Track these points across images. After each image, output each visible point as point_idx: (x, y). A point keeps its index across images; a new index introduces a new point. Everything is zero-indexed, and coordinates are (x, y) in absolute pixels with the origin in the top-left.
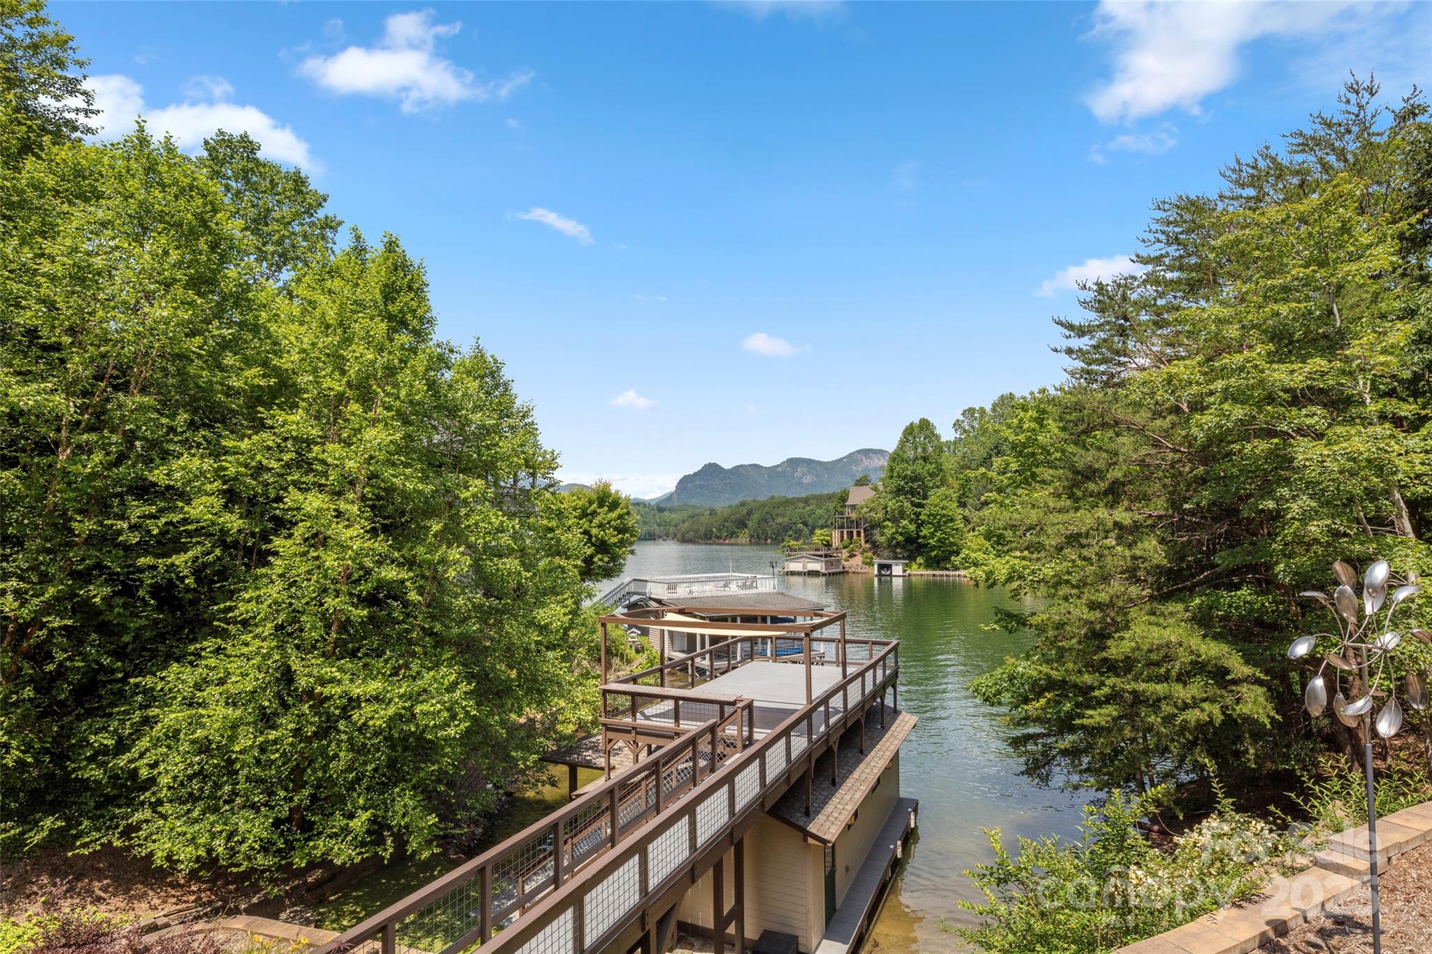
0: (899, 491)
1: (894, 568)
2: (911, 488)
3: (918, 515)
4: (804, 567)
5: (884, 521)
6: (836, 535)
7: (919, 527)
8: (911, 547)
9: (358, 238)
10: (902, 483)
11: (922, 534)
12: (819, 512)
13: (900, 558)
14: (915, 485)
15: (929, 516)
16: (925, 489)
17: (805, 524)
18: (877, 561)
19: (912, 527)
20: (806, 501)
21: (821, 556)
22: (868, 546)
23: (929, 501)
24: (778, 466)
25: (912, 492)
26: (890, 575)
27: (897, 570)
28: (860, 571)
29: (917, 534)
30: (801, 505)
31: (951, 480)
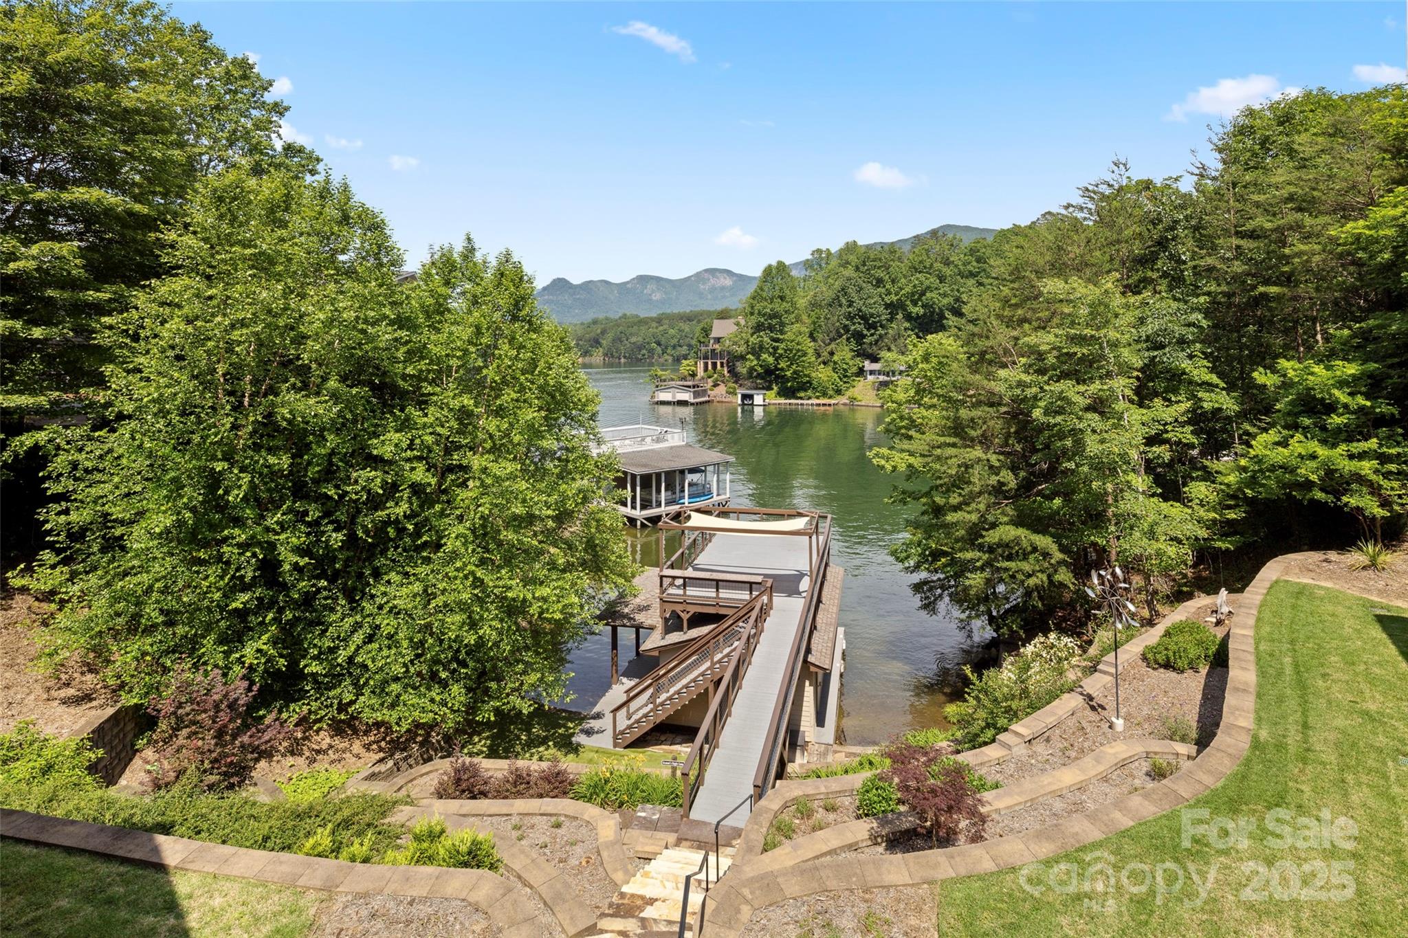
0: (758, 328)
1: (755, 397)
2: (770, 324)
3: (776, 349)
4: (674, 396)
5: (747, 354)
6: (701, 365)
7: (776, 360)
8: (769, 377)
9: (469, 239)
10: (762, 320)
11: (779, 366)
12: (672, 332)
13: (760, 389)
14: (774, 321)
15: (786, 350)
16: (782, 324)
17: (659, 344)
18: (740, 392)
19: (771, 360)
20: (659, 320)
21: (690, 387)
22: (730, 376)
23: (785, 337)
24: (627, 283)
25: (771, 328)
26: (752, 404)
27: (758, 399)
28: (724, 400)
29: (776, 366)
30: (654, 324)
31: (804, 317)
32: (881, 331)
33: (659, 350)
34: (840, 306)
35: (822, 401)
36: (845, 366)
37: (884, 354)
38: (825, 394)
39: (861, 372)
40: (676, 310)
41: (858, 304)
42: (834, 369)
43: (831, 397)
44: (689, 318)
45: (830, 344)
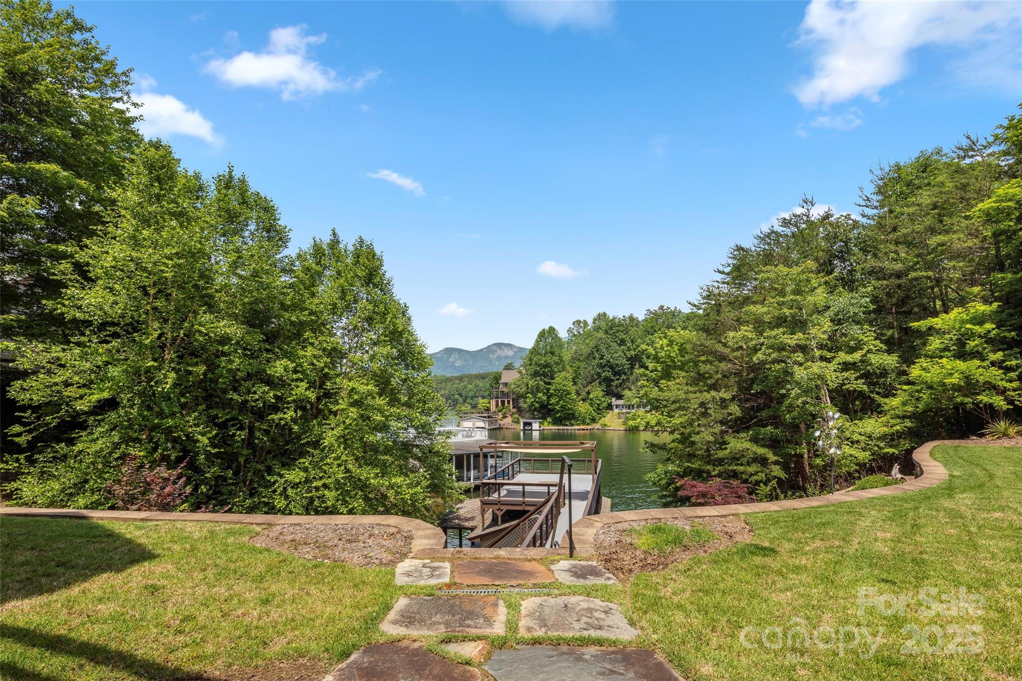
0: (536, 374)
1: (533, 424)
2: (544, 372)
3: (548, 390)
4: (474, 424)
5: (527, 393)
6: (493, 402)
7: (548, 398)
8: (544, 411)
9: (334, 234)
10: (538, 369)
11: (551, 402)
12: (470, 386)
13: (536, 419)
14: (546, 370)
15: (555, 390)
16: (553, 372)
17: (460, 395)
18: (522, 421)
19: (545, 398)
20: (461, 379)
21: (485, 417)
22: (515, 410)
23: (555, 381)
24: (437, 353)
25: (545, 375)
26: (531, 430)
27: (536, 426)
28: (510, 427)
29: (548, 402)
30: (457, 382)
31: (568, 367)
32: (624, 377)
33: (461, 400)
34: (594, 358)
35: (582, 427)
36: (598, 402)
37: (627, 393)
38: (584, 423)
39: (610, 407)
40: (474, 371)
41: (607, 357)
42: (591, 405)
43: (588, 424)
44: (482, 377)
45: (587, 386)
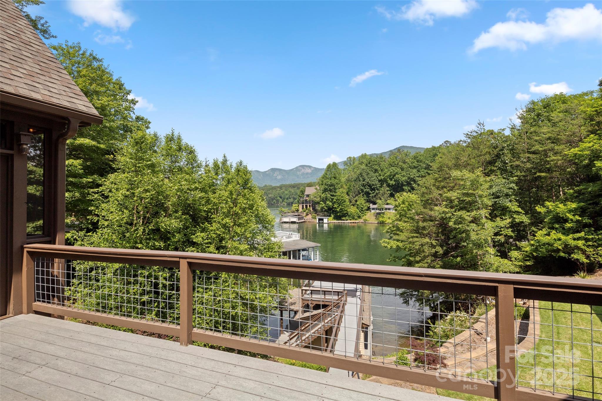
0: (325, 190)
3: (333, 199)
4: (290, 220)
5: (320, 201)
6: (301, 206)
7: (333, 204)
8: (330, 211)
9: (225, 156)
10: (327, 187)
11: (334, 207)
12: (286, 192)
13: (326, 216)
14: (332, 188)
15: (337, 200)
16: (335, 189)
17: (281, 197)
18: (318, 218)
19: (331, 204)
20: (281, 187)
21: (296, 216)
22: (313, 211)
23: (337, 194)
24: (267, 171)
25: (330, 190)
26: (323, 223)
27: (325, 221)
28: (311, 221)
29: (333, 207)
30: (279, 189)
31: (344, 186)
32: (377, 191)
33: (281, 200)
34: (360, 181)
35: (352, 221)
36: (362, 206)
37: (379, 201)
38: (353, 218)
39: (369, 209)
40: (288, 183)
41: (367, 180)
42: (357, 208)
43: (356, 219)
44: (293, 186)
45: (355, 197)
